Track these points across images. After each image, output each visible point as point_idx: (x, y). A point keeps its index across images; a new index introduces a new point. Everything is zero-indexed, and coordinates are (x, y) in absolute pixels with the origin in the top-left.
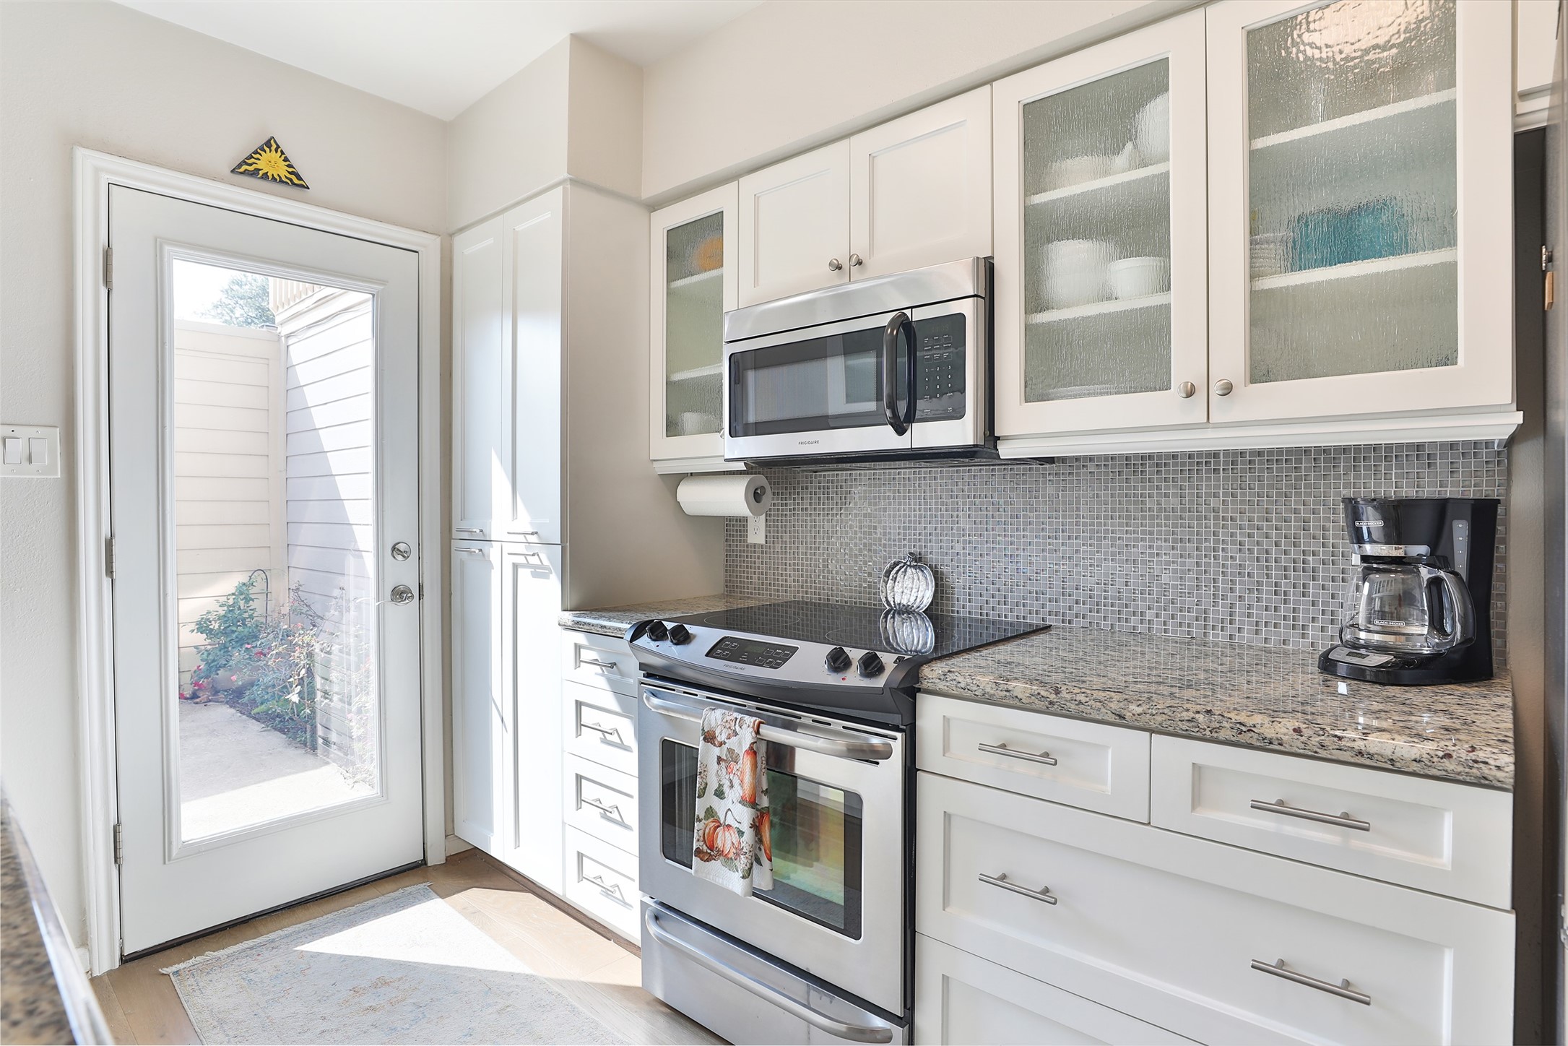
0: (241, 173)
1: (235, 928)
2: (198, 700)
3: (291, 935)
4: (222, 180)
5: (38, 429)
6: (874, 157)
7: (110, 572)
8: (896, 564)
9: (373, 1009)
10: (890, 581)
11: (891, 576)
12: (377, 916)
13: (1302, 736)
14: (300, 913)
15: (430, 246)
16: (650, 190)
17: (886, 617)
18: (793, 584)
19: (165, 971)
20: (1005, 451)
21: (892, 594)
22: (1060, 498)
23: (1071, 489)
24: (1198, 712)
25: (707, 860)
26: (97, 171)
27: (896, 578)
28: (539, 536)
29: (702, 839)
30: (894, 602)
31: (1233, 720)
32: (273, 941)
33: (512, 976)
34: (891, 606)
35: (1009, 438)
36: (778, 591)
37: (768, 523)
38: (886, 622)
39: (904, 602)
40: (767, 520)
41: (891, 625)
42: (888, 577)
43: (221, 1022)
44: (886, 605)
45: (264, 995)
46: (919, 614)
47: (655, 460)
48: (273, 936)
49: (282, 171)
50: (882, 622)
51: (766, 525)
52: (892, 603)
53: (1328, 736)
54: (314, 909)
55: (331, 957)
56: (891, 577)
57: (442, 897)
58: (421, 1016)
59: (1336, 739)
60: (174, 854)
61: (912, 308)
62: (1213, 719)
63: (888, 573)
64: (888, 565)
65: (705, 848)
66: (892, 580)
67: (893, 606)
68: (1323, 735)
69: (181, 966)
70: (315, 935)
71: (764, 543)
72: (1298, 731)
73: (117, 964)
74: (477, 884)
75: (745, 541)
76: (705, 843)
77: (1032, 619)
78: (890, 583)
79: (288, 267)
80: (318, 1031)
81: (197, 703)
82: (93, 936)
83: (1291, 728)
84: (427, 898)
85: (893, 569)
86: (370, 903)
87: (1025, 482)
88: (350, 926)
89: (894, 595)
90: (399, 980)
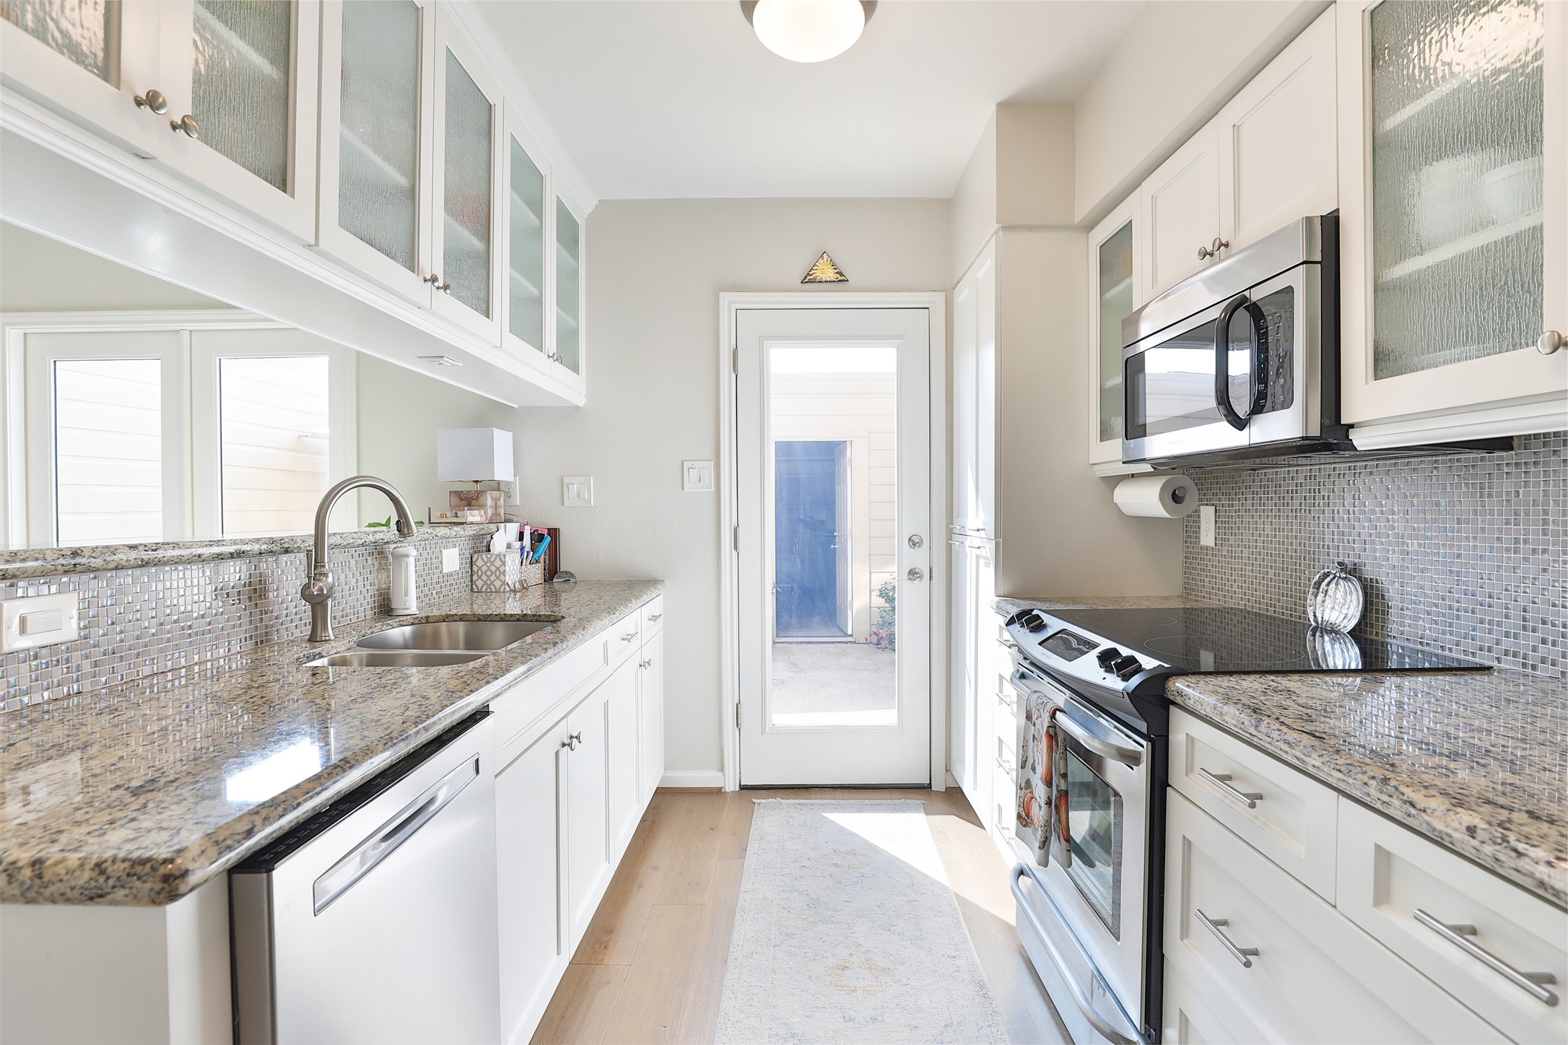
0: (807, 282)
1: (800, 790)
2: (879, 646)
3: (824, 804)
4: (796, 290)
5: (703, 462)
6: (1239, 127)
7: (736, 548)
8: (1327, 575)
9: (837, 866)
10: (1320, 594)
11: (1322, 587)
12: (878, 811)
13: (1474, 838)
14: (838, 793)
15: (936, 300)
16: (1082, 212)
17: (1314, 635)
18: (1237, 590)
19: (755, 800)
20: (1361, 440)
21: (1322, 609)
22: (1521, 497)
23: (1537, 485)
24: (1373, 778)
25: (1025, 826)
26: (730, 303)
27: (1327, 591)
28: (986, 533)
29: (1022, 805)
30: (1322, 618)
31: (1405, 798)
32: (813, 804)
33: (934, 882)
34: (1317, 623)
35: (1362, 425)
36: (1225, 596)
37: (1217, 525)
38: (1314, 640)
39: (1332, 620)
40: (1216, 521)
41: (1320, 644)
42: (1318, 589)
43: (762, 838)
44: (1312, 621)
45: (789, 832)
46: (1344, 634)
47: (1095, 464)
48: (815, 801)
49: (830, 274)
50: (1309, 640)
51: (1216, 526)
52: (1320, 619)
53: (1506, 847)
54: (847, 793)
55: (837, 825)
56: (1321, 590)
57: (927, 814)
58: (860, 882)
59: (1514, 854)
60: (767, 730)
61: (1250, 288)
62: (1385, 790)
63: (1318, 585)
64: (1317, 576)
65: (1024, 814)
66: (1322, 592)
67: (1320, 623)
68: (1500, 844)
69: (763, 801)
70: (836, 809)
71: (1213, 545)
72: (1471, 831)
73: (737, 789)
74: (957, 813)
75: (1199, 544)
76: (1024, 810)
77: (1482, 657)
78: (1321, 596)
79: (836, 339)
80: (801, 865)
81: (879, 648)
82: (726, 766)
83: (1465, 825)
84: (917, 811)
85: (1323, 580)
86: (880, 801)
87: (1475, 476)
88: (858, 812)
89: (1323, 610)
90: (864, 855)
